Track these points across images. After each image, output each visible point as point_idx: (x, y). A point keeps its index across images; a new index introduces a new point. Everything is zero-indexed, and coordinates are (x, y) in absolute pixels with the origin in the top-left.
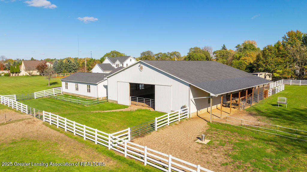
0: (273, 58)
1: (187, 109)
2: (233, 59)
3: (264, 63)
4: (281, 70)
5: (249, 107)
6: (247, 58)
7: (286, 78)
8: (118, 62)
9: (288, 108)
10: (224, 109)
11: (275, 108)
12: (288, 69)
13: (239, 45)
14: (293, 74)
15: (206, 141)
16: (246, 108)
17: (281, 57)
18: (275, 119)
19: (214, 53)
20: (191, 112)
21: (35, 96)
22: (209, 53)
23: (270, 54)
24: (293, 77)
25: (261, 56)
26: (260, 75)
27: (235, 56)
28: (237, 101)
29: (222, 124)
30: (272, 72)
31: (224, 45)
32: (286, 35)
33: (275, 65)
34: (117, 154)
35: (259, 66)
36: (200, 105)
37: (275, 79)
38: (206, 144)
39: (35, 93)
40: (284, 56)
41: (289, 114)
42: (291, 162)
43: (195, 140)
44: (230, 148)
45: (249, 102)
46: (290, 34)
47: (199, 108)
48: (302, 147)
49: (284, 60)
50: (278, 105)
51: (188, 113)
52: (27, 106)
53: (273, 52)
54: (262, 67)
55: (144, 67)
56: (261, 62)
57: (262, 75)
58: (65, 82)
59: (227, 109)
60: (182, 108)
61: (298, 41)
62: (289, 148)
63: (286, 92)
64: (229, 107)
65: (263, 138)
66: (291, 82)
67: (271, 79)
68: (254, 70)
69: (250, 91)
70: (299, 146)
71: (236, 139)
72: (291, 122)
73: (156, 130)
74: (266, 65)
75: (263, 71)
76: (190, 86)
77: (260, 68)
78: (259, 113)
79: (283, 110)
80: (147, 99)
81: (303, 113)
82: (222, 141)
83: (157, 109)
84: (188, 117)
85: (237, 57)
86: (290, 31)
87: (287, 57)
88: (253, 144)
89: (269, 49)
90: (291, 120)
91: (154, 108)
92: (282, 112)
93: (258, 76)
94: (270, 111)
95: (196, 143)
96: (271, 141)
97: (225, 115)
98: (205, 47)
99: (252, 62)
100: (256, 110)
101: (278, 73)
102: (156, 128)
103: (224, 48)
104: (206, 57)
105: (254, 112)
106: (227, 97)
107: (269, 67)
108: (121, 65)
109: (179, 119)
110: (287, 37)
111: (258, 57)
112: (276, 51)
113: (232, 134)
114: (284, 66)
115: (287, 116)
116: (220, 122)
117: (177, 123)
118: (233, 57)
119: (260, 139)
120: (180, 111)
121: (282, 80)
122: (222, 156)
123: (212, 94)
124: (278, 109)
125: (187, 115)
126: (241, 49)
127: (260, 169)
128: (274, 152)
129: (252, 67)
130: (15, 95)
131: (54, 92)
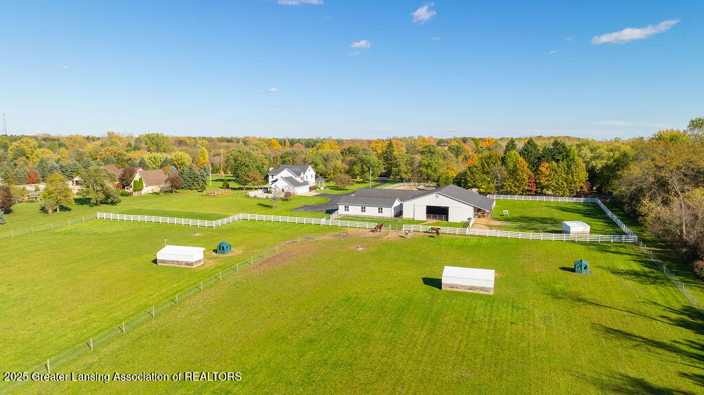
0: (479, 175)
3: (472, 179)
4: (486, 186)
6: (450, 171)
7: (490, 193)
9: (509, 217)
12: (491, 185)
24: (496, 192)
30: (479, 187)
55: (440, 196)
56: (468, 178)
60: (468, 219)
61: (499, 161)
74: (474, 182)
75: (472, 187)
77: (470, 185)
83: (450, 220)
87: (491, 175)
91: (447, 221)
107: (477, 183)
112: (481, 168)
114: (488, 182)
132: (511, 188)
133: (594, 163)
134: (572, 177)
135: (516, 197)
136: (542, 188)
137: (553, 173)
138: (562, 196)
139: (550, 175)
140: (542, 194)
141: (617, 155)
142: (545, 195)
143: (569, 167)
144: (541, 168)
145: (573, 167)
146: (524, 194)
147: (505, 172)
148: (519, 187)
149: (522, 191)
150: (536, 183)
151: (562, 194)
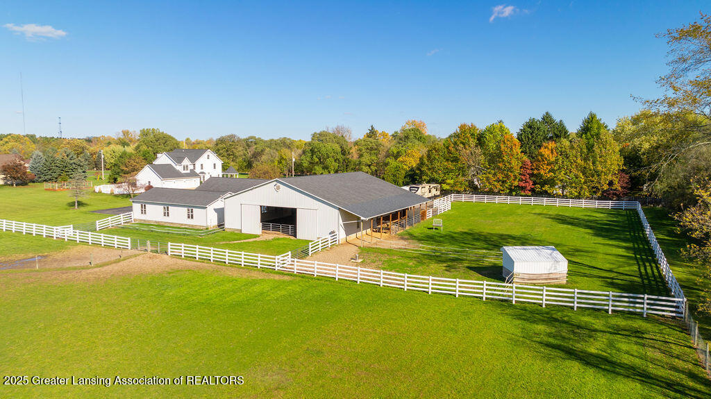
0: (441, 163)
1: (336, 235)
3: (429, 169)
5: (401, 231)
6: (407, 159)
7: (458, 192)
8: (186, 162)
9: (442, 231)
10: (374, 234)
11: (429, 232)
12: (461, 178)
13: (397, 132)
15: (360, 261)
16: (398, 232)
17: (452, 162)
20: (341, 238)
21: (98, 226)
22: (345, 141)
23: (437, 157)
25: (426, 159)
26: (423, 188)
27: (390, 151)
28: (388, 225)
30: (440, 183)
31: (372, 126)
33: (444, 173)
34: (287, 273)
35: (422, 173)
36: (349, 230)
37: (444, 193)
39: (97, 221)
40: (456, 160)
41: (441, 237)
43: (350, 260)
44: (380, 264)
45: (402, 226)
46: (462, 127)
47: (347, 234)
50: (433, 228)
51: (337, 239)
52: (129, 239)
53: (441, 153)
54: (427, 176)
55: (281, 186)
56: (424, 169)
57: (425, 188)
58: (140, 205)
59: (377, 234)
60: (330, 234)
61: (473, 139)
62: (427, 261)
64: (379, 232)
65: (409, 256)
66: (463, 198)
67: (438, 193)
69: (403, 213)
70: (435, 260)
71: (385, 258)
72: (440, 243)
73: (310, 255)
75: (428, 182)
76: (339, 209)
77: (424, 177)
78: (412, 237)
79: (439, 233)
80: (284, 226)
81: (455, 235)
82: (373, 259)
83: (299, 236)
84: (338, 243)
85: (394, 153)
86: (463, 123)
91: (295, 236)
92: (435, 235)
94: (423, 235)
96: (415, 258)
97: (375, 240)
99: (414, 166)
100: (409, 234)
101: (448, 184)
102: (310, 253)
103: (372, 132)
104: (341, 147)
105: (406, 237)
106: (378, 220)
107: (436, 176)
108: (191, 167)
109: (330, 244)
111: (421, 159)
112: (445, 152)
113: (382, 255)
114: (456, 174)
115: (438, 239)
116: (371, 246)
117: (328, 248)
118: (387, 151)
119: (406, 257)
120: (329, 237)
121: (453, 195)
123: (362, 218)
124: (433, 232)
125: (336, 241)
126: (400, 139)
129: (414, 174)
130: (71, 226)
131: (122, 220)
134: (595, 164)
135: (497, 199)
136: (543, 183)
137: (561, 158)
138: (576, 197)
139: (556, 161)
140: (542, 194)
143: (590, 147)
144: (542, 150)
145: (596, 149)
146: (514, 193)
147: (482, 158)
148: (503, 182)
149: (509, 189)
150: (532, 175)
151: (576, 194)
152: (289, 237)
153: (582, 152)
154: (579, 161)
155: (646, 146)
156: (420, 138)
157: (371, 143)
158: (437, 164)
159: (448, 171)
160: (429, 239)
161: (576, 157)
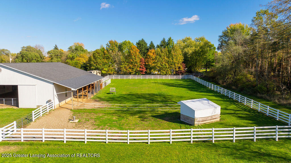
0: (101, 60)
1: (52, 103)
2: (67, 59)
3: (95, 63)
4: (107, 69)
5: (93, 96)
6: (81, 59)
7: (110, 74)
9: (117, 95)
11: (109, 95)
12: (111, 68)
13: (71, 47)
14: (114, 71)
15: (77, 121)
16: (91, 97)
17: (106, 59)
18: (112, 102)
19: (49, 53)
20: (55, 104)
22: (41, 52)
23: (98, 56)
24: (115, 73)
25: (92, 58)
26: (94, 72)
29: (81, 110)
30: (101, 70)
31: (56, 45)
32: (109, 43)
34: (13, 142)
35: (91, 65)
36: (61, 98)
37: (103, 75)
38: (77, 122)
40: (108, 58)
41: (118, 98)
42: (126, 121)
43: (69, 122)
44: (93, 121)
45: (92, 93)
46: (111, 42)
47: (60, 101)
48: (129, 114)
49: (108, 61)
50: (110, 93)
51: (53, 106)
53: (101, 55)
54: (94, 66)
55: (3, 69)
56: (92, 63)
57: (95, 72)
59: (80, 100)
60: (48, 102)
61: (116, 48)
62: (123, 115)
63: (113, 84)
65: (109, 113)
66: (114, 77)
67: (100, 75)
68: (87, 69)
70: (128, 113)
71: (94, 116)
72: (121, 102)
73: (34, 121)
74: (96, 65)
75: (95, 70)
76: (54, 84)
77: (92, 67)
78: (100, 99)
80: (6, 99)
81: (125, 96)
82: (86, 119)
84: (54, 109)
85: (70, 57)
86: (111, 40)
87: (110, 59)
88: (105, 117)
89: (97, 52)
90: (120, 101)
92: (114, 97)
93: (92, 73)
94: (107, 98)
95: (71, 123)
96: (114, 114)
97: (80, 104)
98: (36, 45)
99: (85, 62)
100: (98, 98)
101: (104, 71)
102: (34, 119)
103: (56, 48)
107: (99, 67)
109: (48, 110)
110: (109, 45)
111: (90, 58)
112: (102, 54)
113: (90, 114)
114: (109, 65)
115: (117, 99)
116: (79, 108)
117: (47, 114)
118: (67, 56)
119: (107, 114)
120: (47, 105)
121: (108, 76)
122: (91, 126)
123: (73, 89)
124: (111, 96)
125: (52, 107)
126: (73, 50)
127: (113, 127)
128: (117, 118)
129: (86, 66)
132: (126, 69)
133: (186, 50)
134: (172, 59)
135: (130, 77)
136: (151, 69)
137: (158, 57)
138: (165, 75)
139: (156, 58)
140: (150, 74)
141: (202, 43)
142: (153, 74)
143: (170, 52)
144: (149, 53)
145: (173, 52)
146: (137, 74)
147: (122, 57)
148: (132, 69)
149: (135, 72)
150: (145, 65)
151: (165, 73)
152: (12, 107)
153: (166, 54)
154: (165, 58)
155: (191, 52)
156: (83, 51)
157: (57, 52)
158: (99, 61)
159: (104, 64)
160: (112, 99)
161: (164, 56)
